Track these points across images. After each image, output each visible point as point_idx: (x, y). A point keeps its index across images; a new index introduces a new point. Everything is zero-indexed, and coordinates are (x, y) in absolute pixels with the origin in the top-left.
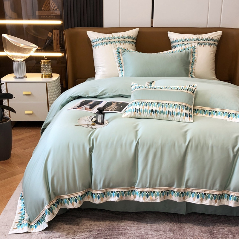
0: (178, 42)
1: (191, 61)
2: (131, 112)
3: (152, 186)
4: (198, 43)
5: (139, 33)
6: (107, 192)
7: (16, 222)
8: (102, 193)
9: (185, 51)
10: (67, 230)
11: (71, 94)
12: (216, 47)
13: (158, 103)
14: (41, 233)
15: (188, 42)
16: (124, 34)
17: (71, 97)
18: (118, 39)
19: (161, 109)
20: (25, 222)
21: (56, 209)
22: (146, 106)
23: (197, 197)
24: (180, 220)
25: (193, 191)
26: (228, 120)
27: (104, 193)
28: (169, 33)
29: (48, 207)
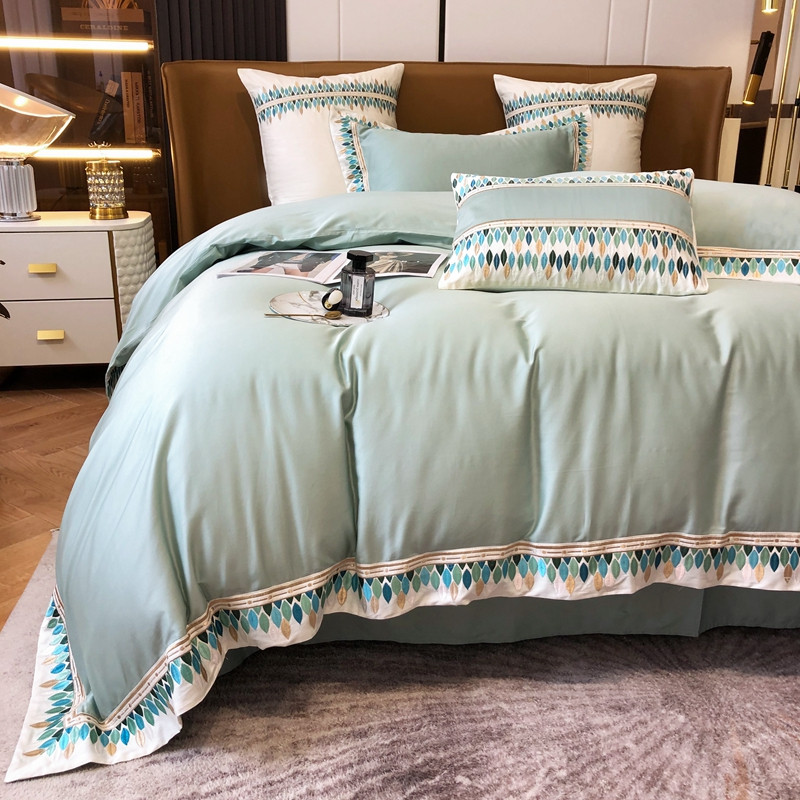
0: (530, 104)
1: (578, 161)
3: (599, 534)
4: (592, 106)
6: (419, 570)
7: (38, 726)
8: (400, 576)
9: (554, 131)
10: (260, 737)
12: (642, 119)
13: (573, 230)
14: (153, 762)
15: (561, 103)
16: (360, 78)
17: (216, 245)
18: (343, 90)
19: (588, 249)
20: (76, 720)
21: (215, 652)
22: (529, 242)
23: (769, 564)
25: (755, 542)
27: (410, 574)
28: (498, 80)
29: (182, 649)
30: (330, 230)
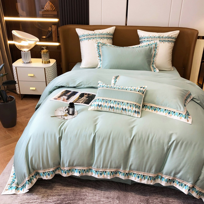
0: (145, 38)
1: (153, 55)
2: (95, 107)
4: (160, 40)
5: (116, 30)
6: (71, 169)
7: (9, 184)
8: (68, 170)
9: (149, 47)
10: (43, 193)
11: (57, 84)
12: (173, 43)
13: (115, 101)
14: (24, 195)
15: (152, 39)
16: (104, 32)
17: (56, 86)
18: (99, 35)
19: (117, 106)
20: (14, 185)
21: (35, 179)
22: (106, 103)
23: (137, 177)
24: (126, 189)
25: (135, 173)
26: (168, 117)
27: (70, 170)
28: (138, 31)
29: (28, 179)
30: (79, 84)
